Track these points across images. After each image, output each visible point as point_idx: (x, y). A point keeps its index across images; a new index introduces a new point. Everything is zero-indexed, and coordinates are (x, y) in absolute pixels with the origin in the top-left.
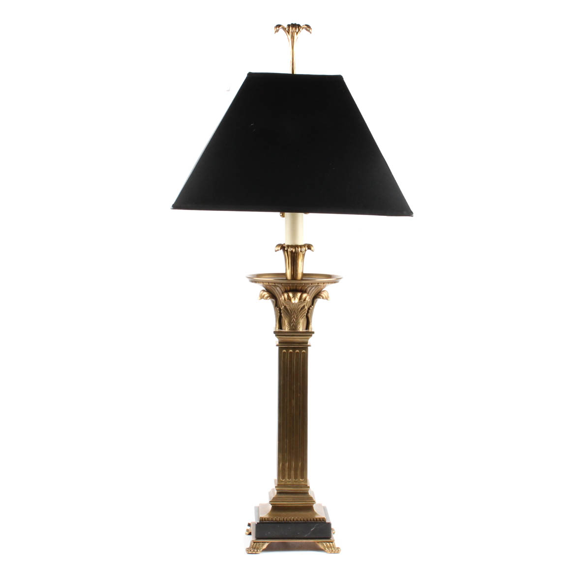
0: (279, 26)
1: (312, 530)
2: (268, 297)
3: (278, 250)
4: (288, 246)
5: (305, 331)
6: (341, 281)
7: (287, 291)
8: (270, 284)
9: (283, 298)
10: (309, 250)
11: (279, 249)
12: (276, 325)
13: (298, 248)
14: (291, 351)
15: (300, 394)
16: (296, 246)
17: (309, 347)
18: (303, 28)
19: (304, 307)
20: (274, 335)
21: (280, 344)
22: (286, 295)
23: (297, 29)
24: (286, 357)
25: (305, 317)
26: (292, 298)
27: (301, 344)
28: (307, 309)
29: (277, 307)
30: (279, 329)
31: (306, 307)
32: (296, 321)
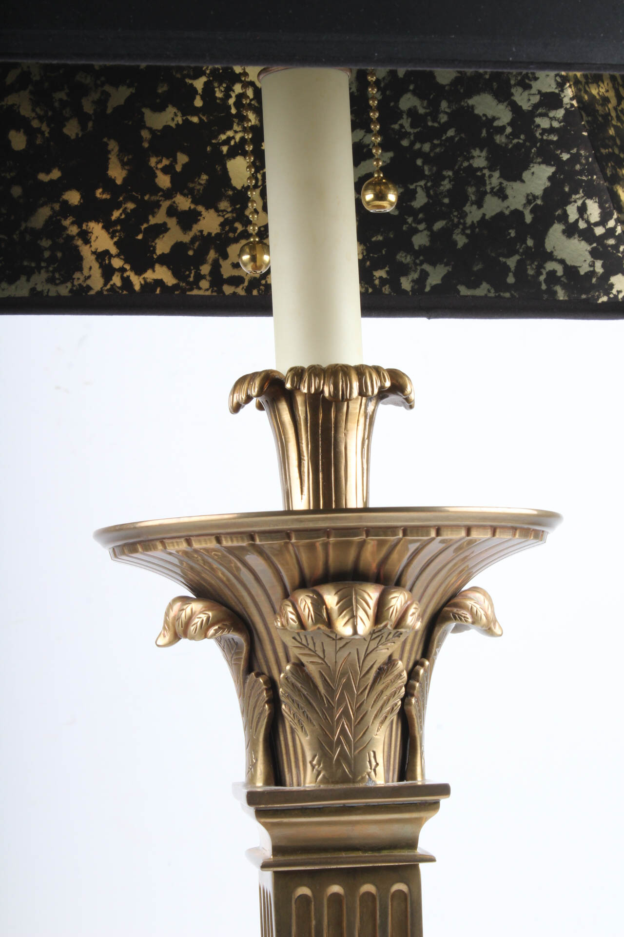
2: (208, 625)
4: (297, 375)
5: (399, 783)
7: (305, 583)
8: (226, 543)
9: (292, 617)
12: (252, 766)
14: (336, 889)
16: (337, 372)
17: (422, 866)
19: (390, 662)
20: (252, 810)
21: (281, 858)
22: (305, 603)
24: (314, 923)
25: (394, 717)
26: (341, 611)
27: (385, 853)
28: (405, 674)
29: (258, 675)
30: (267, 782)
31: (400, 663)
32: (354, 738)
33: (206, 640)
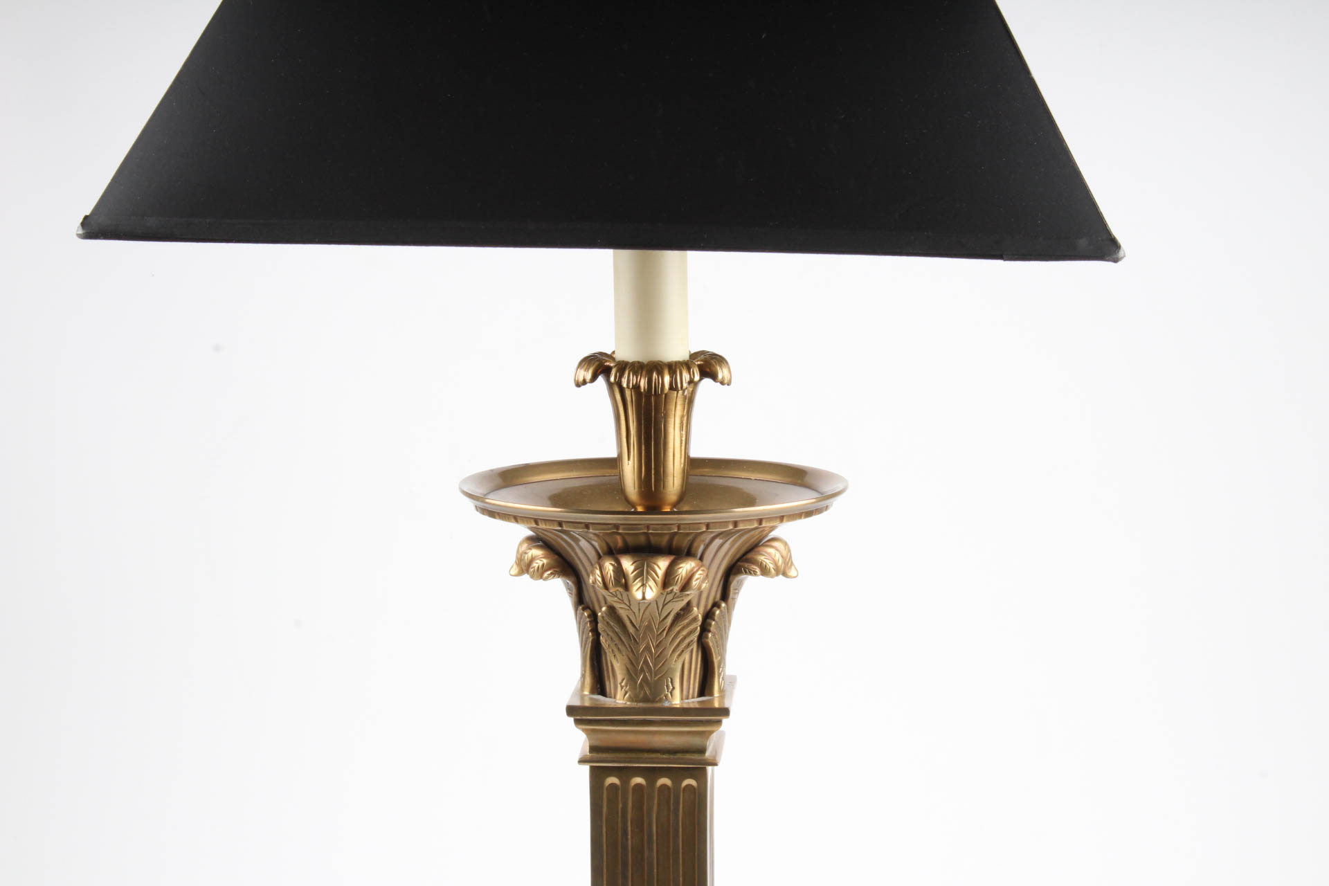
2: (545, 568)
3: (584, 382)
4: (623, 367)
5: (694, 702)
6: (836, 503)
8: (544, 524)
9: (600, 577)
10: (707, 381)
11: (589, 376)
12: (583, 676)
13: (660, 373)
14: (639, 780)
16: (652, 368)
17: (709, 769)
19: (687, 608)
20: (571, 720)
21: (595, 755)
22: (609, 566)
24: (620, 806)
25: (695, 646)
26: (636, 578)
27: (679, 756)
28: (700, 617)
29: (584, 609)
30: (593, 692)
31: (695, 609)
32: (655, 665)
33: (541, 580)
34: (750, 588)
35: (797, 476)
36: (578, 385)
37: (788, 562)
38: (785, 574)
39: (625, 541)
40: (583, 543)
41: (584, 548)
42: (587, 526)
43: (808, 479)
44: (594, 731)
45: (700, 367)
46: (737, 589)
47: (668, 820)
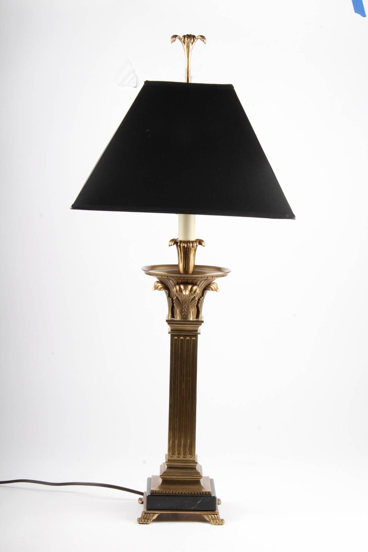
0: (175, 36)
1: (198, 502)
2: (161, 288)
3: (172, 245)
4: (181, 242)
5: (195, 320)
6: (229, 274)
7: (179, 284)
8: (163, 277)
9: (175, 290)
10: (200, 246)
11: (173, 244)
12: (169, 314)
13: (190, 243)
14: (182, 338)
15: (190, 377)
16: (188, 242)
17: (198, 335)
18: (197, 39)
19: (194, 298)
20: (167, 323)
21: (172, 332)
22: (178, 287)
23: (192, 40)
24: (177, 344)
25: (196, 307)
26: (184, 290)
27: (191, 332)
28: (197, 300)
29: (170, 298)
30: (171, 317)
31: (196, 298)
32: (187, 311)
33: (160, 291)
34: (208, 293)
35: (219, 269)
36: (170, 246)
37: (217, 288)
38: (216, 291)
39: (182, 281)
40: (171, 281)
41: (171, 283)
42: (174, 277)
43: (222, 270)
44: (172, 326)
45: (198, 242)
46: (205, 294)
47: (188, 347)
